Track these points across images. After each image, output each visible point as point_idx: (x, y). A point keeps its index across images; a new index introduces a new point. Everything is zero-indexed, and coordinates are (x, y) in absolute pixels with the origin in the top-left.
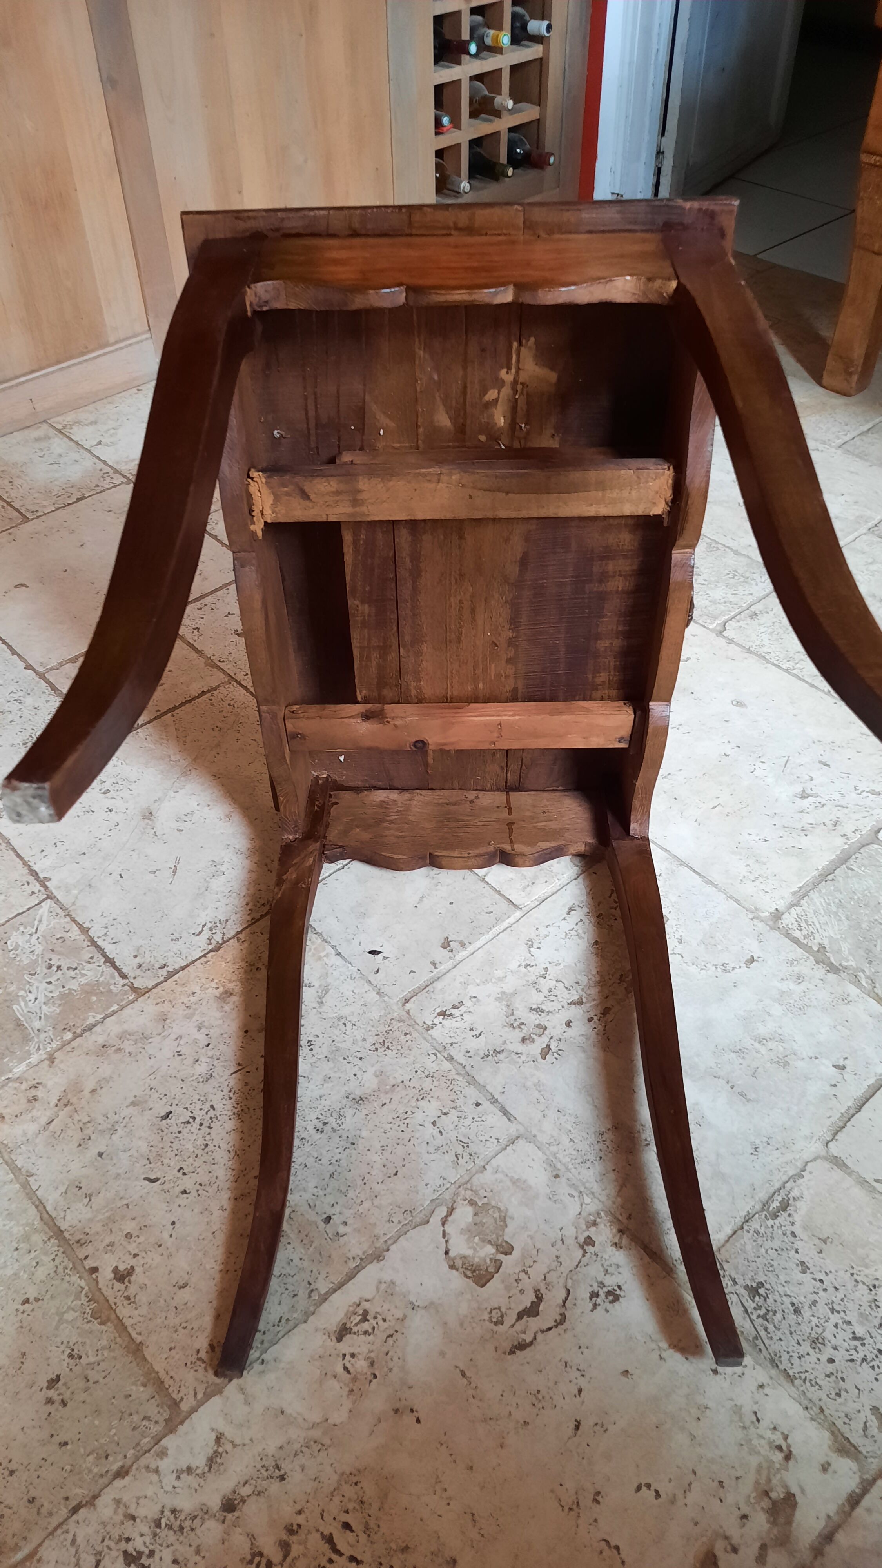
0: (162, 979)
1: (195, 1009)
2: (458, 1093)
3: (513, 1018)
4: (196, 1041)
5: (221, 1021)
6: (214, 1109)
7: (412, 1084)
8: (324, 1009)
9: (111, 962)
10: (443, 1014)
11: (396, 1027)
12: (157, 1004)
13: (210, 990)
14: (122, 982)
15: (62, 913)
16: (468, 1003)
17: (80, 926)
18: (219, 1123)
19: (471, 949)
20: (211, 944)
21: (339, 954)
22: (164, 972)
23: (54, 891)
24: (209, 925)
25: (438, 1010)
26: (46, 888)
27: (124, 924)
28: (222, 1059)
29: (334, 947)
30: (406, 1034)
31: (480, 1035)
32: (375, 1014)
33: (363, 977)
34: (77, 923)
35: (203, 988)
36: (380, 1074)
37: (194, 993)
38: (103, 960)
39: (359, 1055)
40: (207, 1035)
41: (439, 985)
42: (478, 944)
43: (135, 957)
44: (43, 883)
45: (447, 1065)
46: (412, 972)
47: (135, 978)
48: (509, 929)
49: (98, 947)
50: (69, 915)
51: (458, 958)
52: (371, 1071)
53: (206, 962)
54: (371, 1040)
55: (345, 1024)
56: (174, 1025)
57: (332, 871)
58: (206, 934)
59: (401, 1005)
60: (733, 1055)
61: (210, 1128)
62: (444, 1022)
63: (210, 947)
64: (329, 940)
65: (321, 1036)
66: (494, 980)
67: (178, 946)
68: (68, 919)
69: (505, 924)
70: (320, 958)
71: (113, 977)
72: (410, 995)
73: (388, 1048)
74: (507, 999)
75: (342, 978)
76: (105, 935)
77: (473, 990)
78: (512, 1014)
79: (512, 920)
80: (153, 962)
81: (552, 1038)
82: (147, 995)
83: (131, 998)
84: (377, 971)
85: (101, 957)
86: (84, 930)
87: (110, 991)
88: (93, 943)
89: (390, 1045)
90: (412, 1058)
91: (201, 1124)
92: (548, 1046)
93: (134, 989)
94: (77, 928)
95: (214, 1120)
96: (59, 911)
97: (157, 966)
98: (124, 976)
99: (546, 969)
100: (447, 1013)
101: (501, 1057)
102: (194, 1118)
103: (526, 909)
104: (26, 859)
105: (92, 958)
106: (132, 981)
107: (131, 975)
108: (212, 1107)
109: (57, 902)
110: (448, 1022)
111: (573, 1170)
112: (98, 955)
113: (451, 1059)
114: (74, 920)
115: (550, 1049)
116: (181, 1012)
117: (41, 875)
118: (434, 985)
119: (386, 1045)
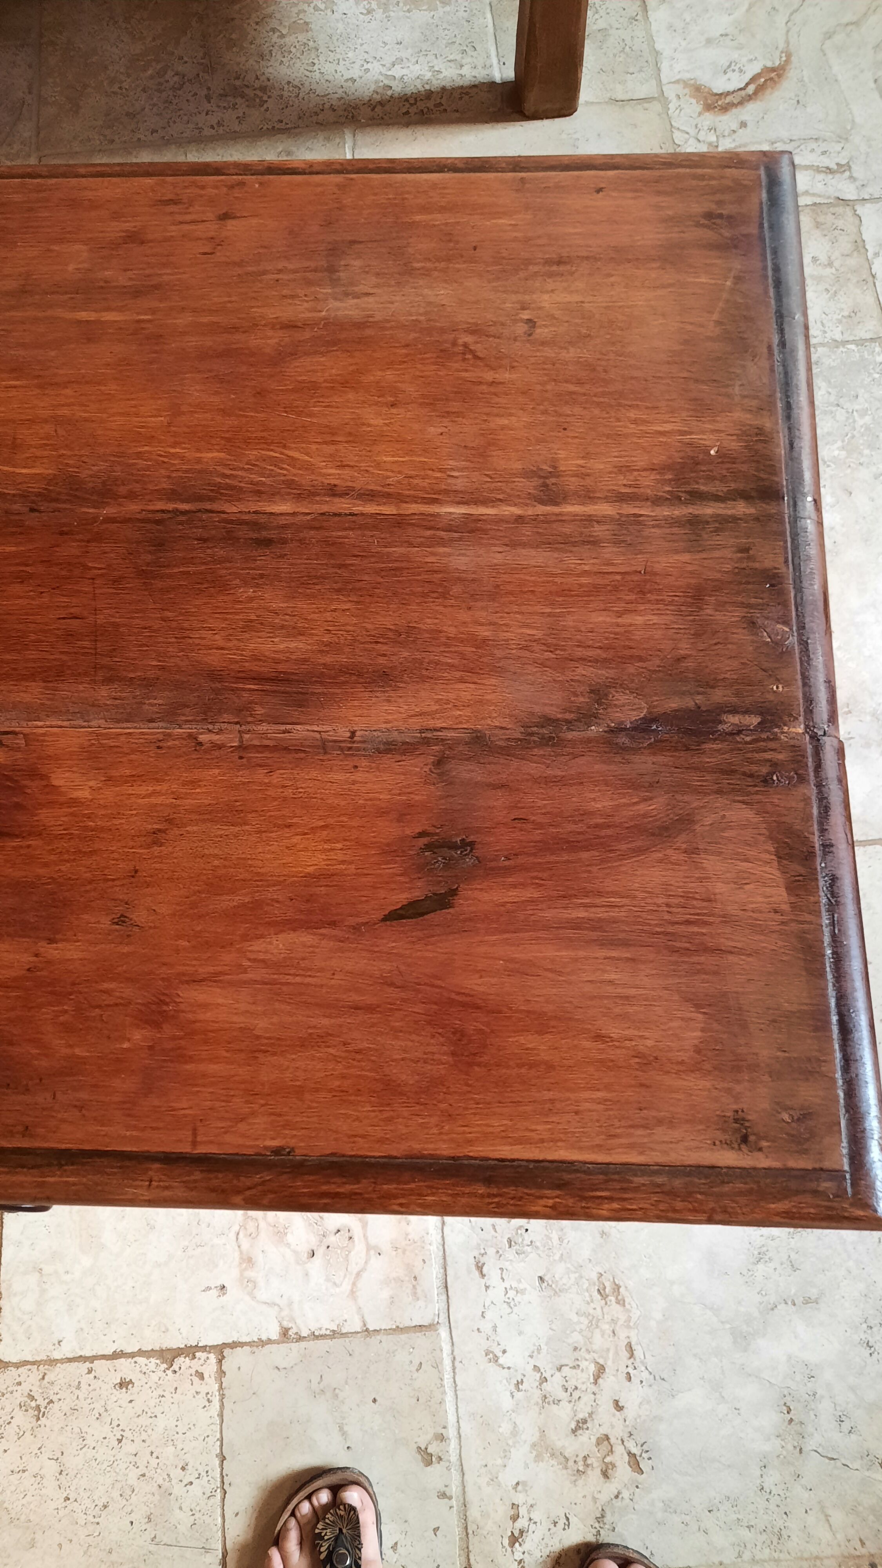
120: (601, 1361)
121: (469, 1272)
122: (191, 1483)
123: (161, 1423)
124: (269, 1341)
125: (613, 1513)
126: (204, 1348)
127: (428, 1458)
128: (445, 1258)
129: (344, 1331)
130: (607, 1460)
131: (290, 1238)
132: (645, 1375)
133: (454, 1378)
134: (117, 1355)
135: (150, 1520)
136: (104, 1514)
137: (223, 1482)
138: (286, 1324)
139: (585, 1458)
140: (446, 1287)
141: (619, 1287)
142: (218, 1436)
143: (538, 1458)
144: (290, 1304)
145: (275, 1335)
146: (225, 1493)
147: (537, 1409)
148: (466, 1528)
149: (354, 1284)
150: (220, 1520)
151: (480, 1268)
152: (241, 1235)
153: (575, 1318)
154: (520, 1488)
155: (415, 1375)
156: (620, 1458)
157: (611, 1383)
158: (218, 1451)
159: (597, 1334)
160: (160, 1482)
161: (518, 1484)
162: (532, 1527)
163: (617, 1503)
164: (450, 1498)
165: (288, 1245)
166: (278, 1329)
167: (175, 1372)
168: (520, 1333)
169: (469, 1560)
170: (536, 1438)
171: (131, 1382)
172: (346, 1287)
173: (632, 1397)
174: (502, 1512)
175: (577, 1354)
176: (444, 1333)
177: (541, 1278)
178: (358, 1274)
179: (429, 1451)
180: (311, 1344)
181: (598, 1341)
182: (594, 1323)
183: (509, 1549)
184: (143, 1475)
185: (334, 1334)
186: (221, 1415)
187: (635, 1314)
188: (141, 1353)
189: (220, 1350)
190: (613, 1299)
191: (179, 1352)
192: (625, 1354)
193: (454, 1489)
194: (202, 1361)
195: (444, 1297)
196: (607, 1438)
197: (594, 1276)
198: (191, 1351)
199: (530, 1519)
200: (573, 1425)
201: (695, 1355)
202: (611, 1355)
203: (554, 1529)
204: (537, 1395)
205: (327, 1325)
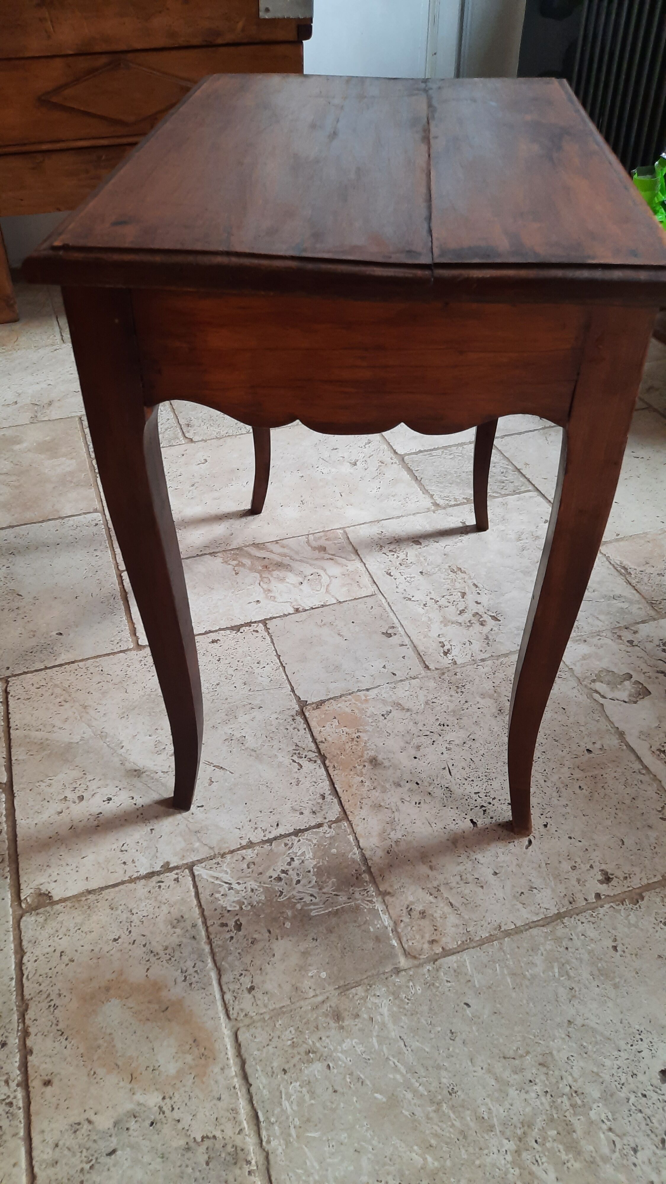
0: (336, 800)
1: (379, 784)
2: (512, 663)
3: (463, 624)
4: (410, 790)
5: (398, 770)
6: (479, 793)
7: (497, 683)
8: (414, 709)
9: (297, 833)
10: (445, 653)
11: (447, 677)
12: (361, 808)
13: (364, 771)
14: (325, 827)
15: (219, 859)
16: (442, 640)
17: (243, 848)
18: (492, 792)
19: (397, 624)
20: (315, 762)
21: (368, 690)
22: (329, 798)
23: (185, 862)
24: (295, 758)
25: (442, 655)
26: (176, 868)
27: (259, 814)
28: (435, 778)
29: (359, 691)
30: (455, 674)
31: (470, 642)
32: (432, 684)
33: (396, 682)
34: (238, 849)
35: (361, 774)
36: (483, 695)
37: (362, 781)
38: (293, 837)
39: (463, 702)
40: (407, 782)
41: (421, 648)
42: (396, 621)
43: (302, 813)
44: (167, 868)
45: (489, 662)
46: (404, 657)
47: (325, 818)
48: (390, 604)
49: (275, 839)
50: (223, 856)
51: (403, 633)
52: (478, 699)
53: (334, 767)
54: (453, 693)
55: (433, 702)
56: (388, 802)
57: (283, 673)
58: (304, 762)
59: (429, 671)
60: (524, 551)
61: (494, 799)
62: (453, 654)
63: (319, 762)
64: (350, 692)
65: (437, 717)
66: (429, 623)
67: (306, 783)
68: (229, 857)
69: (386, 605)
70: (366, 701)
71: (317, 833)
72: (422, 664)
73: (463, 686)
74: (446, 622)
75: (391, 693)
76: (264, 831)
77: (434, 634)
78: (461, 623)
79: (384, 600)
80: (314, 802)
81: (486, 613)
82: (348, 813)
83: (346, 824)
84: (394, 674)
85: (289, 838)
86: (251, 845)
87: (331, 838)
88: (270, 841)
89: (461, 684)
90: (477, 677)
91: (490, 803)
92: (491, 616)
93: (337, 821)
94: (244, 851)
95: (488, 795)
96: (214, 861)
97: (320, 801)
98: (320, 825)
99: (431, 599)
100: (446, 651)
101: (490, 637)
102: (483, 806)
103: (377, 592)
104: (127, 878)
105: (286, 845)
106: (327, 820)
107: (319, 820)
108: (476, 793)
109: (200, 861)
110: (454, 652)
111: (582, 634)
112: (286, 840)
113: (483, 660)
114: (232, 852)
115: (494, 616)
116: (377, 794)
117: (158, 868)
118: (420, 651)
119: (460, 686)
120: (463, 591)
121: (384, 576)
122: (264, 667)
123: (240, 650)
124: (290, 614)
125: (492, 636)
126: (255, 622)
127: (389, 635)
128: (370, 574)
129: (327, 604)
130: (481, 620)
131: (287, 580)
132: (486, 592)
133: (391, 608)
134: (206, 633)
135: (245, 684)
136: (218, 687)
137: (282, 664)
138: (296, 607)
139: (470, 621)
140: (375, 582)
141: (460, 569)
142: (273, 649)
143: (445, 625)
144: (296, 600)
145: (292, 611)
146: (284, 667)
147: (438, 611)
148: (419, 654)
149: (327, 589)
150: (285, 677)
151: (390, 574)
152: (261, 583)
153: (444, 581)
154: (440, 636)
155: (371, 610)
156: (485, 617)
157: (471, 598)
158: (275, 654)
159: (457, 583)
160: (247, 670)
161: (439, 635)
162: (453, 647)
163: (493, 632)
164: (406, 645)
165: (288, 583)
166: (293, 609)
167: (241, 632)
168: (418, 590)
169: (425, 664)
170: (441, 619)
171: (218, 640)
172: (323, 590)
173: (484, 599)
174: (435, 645)
175: (449, 591)
176: (380, 596)
177: (421, 573)
178: (328, 585)
179: (388, 632)
180: (312, 611)
181: (458, 585)
182: (453, 581)
183: (445, 657)
184: (236, 669)
185: (323, 606)
186: (272, 642)
187: (472, 575)
188: (220, 629)
189: (264, 622)
190: (459, 572)
191: (242, 626)
192: (474, 587)
193: (407, 641)
194: (255, 626)
195: (375, 586)
196: (477, 613)
197: (447, 567)
198: (249, 624)
199: (451, 645)
200: (459, 612)
201: (508, 581)
202: (466, 588)
203: (464, 646)
204: (436, 606)
205: (317, 604)
